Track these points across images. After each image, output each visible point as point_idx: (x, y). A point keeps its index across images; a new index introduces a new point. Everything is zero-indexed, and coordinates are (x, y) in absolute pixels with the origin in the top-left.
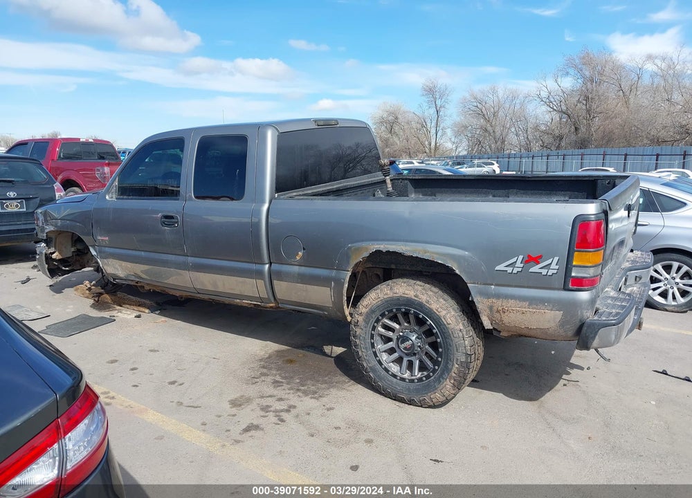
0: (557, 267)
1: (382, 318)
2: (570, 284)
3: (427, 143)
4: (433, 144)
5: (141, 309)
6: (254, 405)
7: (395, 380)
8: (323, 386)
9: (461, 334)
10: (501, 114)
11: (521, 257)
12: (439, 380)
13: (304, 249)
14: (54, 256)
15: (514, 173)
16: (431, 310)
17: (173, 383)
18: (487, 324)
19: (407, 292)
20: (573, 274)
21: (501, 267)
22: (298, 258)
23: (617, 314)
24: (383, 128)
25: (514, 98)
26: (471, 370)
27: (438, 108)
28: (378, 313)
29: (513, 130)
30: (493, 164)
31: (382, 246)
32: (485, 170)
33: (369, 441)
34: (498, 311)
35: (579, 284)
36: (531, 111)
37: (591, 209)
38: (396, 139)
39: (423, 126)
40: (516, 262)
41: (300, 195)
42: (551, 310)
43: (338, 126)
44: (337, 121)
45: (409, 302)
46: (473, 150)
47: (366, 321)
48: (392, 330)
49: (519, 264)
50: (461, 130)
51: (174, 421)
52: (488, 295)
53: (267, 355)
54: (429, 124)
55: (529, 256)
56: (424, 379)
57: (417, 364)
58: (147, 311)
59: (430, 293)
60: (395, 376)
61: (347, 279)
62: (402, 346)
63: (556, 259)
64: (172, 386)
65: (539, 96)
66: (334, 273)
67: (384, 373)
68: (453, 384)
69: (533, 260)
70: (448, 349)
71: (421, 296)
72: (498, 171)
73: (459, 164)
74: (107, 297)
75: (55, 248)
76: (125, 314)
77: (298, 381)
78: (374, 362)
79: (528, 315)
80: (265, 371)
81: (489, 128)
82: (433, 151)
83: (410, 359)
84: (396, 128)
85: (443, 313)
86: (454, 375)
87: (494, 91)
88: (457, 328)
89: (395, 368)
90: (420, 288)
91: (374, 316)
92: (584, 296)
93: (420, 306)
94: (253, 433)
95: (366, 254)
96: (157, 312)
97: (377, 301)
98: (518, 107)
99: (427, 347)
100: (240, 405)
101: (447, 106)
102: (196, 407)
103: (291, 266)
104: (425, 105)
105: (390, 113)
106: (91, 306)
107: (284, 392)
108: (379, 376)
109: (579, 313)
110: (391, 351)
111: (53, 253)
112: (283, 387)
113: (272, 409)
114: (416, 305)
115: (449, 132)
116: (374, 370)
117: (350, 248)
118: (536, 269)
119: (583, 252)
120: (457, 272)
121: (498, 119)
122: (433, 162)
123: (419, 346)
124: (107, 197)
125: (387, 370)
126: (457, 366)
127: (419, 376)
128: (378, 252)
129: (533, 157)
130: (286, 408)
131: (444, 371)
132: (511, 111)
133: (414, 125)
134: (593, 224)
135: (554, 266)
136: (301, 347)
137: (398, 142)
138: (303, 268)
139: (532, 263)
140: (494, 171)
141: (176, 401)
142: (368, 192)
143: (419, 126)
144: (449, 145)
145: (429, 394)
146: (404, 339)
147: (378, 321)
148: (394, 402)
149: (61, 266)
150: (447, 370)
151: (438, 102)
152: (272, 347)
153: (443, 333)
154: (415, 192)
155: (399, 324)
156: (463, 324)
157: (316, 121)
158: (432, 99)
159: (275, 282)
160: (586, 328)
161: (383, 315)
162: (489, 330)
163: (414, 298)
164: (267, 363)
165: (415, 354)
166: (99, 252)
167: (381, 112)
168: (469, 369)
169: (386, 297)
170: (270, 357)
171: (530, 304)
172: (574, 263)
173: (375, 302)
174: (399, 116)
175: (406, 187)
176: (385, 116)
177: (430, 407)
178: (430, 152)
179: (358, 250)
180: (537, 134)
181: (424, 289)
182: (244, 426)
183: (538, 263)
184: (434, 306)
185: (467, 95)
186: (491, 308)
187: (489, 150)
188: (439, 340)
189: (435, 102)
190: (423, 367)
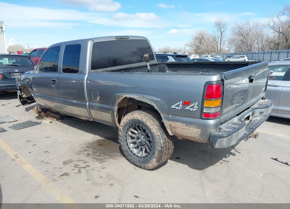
0: (197, 107)
1: (130, 128)
2: (203, 115)
3: (216, 48)
4: (219, 48)
5: (54, 119)
6: (72, 165)
7: (135, 156)
8: (108, 157)
9: (159, 138)
10: (251, 34)
11: (181, 102)
12: (150, 158)
13: (100, 96)
14: (23, 96)
15: (254, 61)
16: (147, 125)
17: (46, 152)
18: (171, 134)
19: (138, 117)
20: (204, 111)
21: (173, 107)
22: (98, 100)
23: (229, 131)
24: (197, 41)
25: (257, 26)
26: (164, 154)
27: (222, 32)
28: (128, 126)
29: (256, 41)
30: (245, 57)
31: (127, 95)
32: (241, 60)
33: (111, 185)
34: (173, 128)
35: (208, 116)
36: (265, 32)
37: (215, 78)
38: (202, 46)
39: (215, 40)
40: (179, 104)
41: (103, 71)
42: (196, 128)
43: (129, 39)
44: (128, 37)
45: (139, 121)
46: (237, 51)
47: (124, 129)
48: (134, 133)
49: (181, 105)
50: (232, 41)
51: (35, 169)
52: (169, 120)
53: (92, 142)
54: (217, 39)
55: (185, 102)
56: (145, 157)
57: (144, 149)
58: (55, 120)
59: (147, 118)
60: (135, 155)
61: (116, 110)
62: (137, 141)
63: (197, 103)
64: (45, 153)
65: (269, 25)
66: (111, 107)
67: (130, 153)
68: (156, 160)
69: (186, 103)
70: (154, 144)
71: (143, 119)
72: (247, 60)
73: (229, 57)
74: (43, 114)
75: (24, 93)
76: (47, 121)
77: (98, 154)
78: (127, 148)
79: (186, 130)
80: (87, 149)
81: (245, 41)
82: (219, 51)
83: (141, 147)
84: (203, 41)
85: (151, 127)
86: (156, 156)
87: (248, 24)
88: (157, 134)
89: (135, 151)
90: (143, 115)
91: (126, 127)
92: (212, 122)
93: (143, 123)
94: (64, 177)
95: (121, 99)
96: (60, 121)
97: (127, 120)
98: (259, 30)
99: (148, 142)
100: (67, 164)
101: (226, 31)
102: (48, 163)
103: (96, 103)
104: (216, 31)
105: (200, 35)
106: (36, 117)
107: (89, 159)
108: (128, 154)
109: (208, 131)
110: (134, 143)
111: (23, 95)
112: (90, 157)
113: (79, 166)
114: (142, 123)
115: (226, 43)
116: (127, 152)
117: (116, 96)
118: (187, 108)
119: (208, 100)
120: (156, 108)
121: (249, 37)
122: (218, 56)
123: (145, 142)
124: (36, 72)
125: (132, 152)
126: (157, 152)
127: (144, 155)
128: (126, 98)
129: (264, 53)
130: (85, 166)
131: (152, 154)
132: (255, 32)
133: (211, 40)
134: (214, 86)
135: (195, 107)
136: (109, 139)
137: (203, 47)
138: (100, 104)
139: (186, 105)
140: (245, 60)
141: (42, 160)
142: (145, 70)
143: (213, 40)
144: (227, 49)
145: (147, 164)
146: (138, 138)
147: (128, 129)
148: (135, 166)
149: (27, 100)
150: (154, 153)
151: (222, 30)
152: (97, 138)
153: (152, 136)
154: (169, 70)
155: (137, 131)
156: (160, 133)
157: (116, 37)
158: (219, 28)
159: (91, 110)
160: (211, 138)
161: (130, 127)
162: (172, 136)
163: (140, 120)
164: (90, 146)
165: (143, 145)
166: (34, 95)
167: (196, 34)
168: (163, 154)
169: (130, 119)
170: (93, 142)
171: (186, 125)
172: (205, 106)
173: (126, 121)
174: (204, 36)
175: (164, 67)
176: (198, 36)
177: (148, 170)
178: (218, 52)
179: (119, 96)
180: (267, 43)
181: (145, 116)
182: (62, 173)
183: (189, 105)
184: (148, 124)
185: (235, 26)
186: (170, 126)
187: (244, 51)
188: (150, 140)
189: (220, 30)
190: (146, 152)
